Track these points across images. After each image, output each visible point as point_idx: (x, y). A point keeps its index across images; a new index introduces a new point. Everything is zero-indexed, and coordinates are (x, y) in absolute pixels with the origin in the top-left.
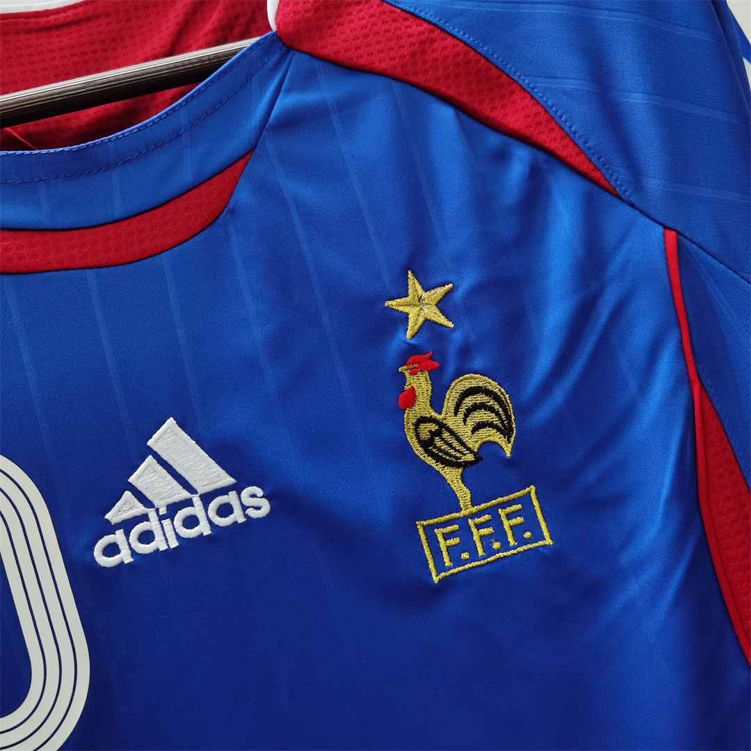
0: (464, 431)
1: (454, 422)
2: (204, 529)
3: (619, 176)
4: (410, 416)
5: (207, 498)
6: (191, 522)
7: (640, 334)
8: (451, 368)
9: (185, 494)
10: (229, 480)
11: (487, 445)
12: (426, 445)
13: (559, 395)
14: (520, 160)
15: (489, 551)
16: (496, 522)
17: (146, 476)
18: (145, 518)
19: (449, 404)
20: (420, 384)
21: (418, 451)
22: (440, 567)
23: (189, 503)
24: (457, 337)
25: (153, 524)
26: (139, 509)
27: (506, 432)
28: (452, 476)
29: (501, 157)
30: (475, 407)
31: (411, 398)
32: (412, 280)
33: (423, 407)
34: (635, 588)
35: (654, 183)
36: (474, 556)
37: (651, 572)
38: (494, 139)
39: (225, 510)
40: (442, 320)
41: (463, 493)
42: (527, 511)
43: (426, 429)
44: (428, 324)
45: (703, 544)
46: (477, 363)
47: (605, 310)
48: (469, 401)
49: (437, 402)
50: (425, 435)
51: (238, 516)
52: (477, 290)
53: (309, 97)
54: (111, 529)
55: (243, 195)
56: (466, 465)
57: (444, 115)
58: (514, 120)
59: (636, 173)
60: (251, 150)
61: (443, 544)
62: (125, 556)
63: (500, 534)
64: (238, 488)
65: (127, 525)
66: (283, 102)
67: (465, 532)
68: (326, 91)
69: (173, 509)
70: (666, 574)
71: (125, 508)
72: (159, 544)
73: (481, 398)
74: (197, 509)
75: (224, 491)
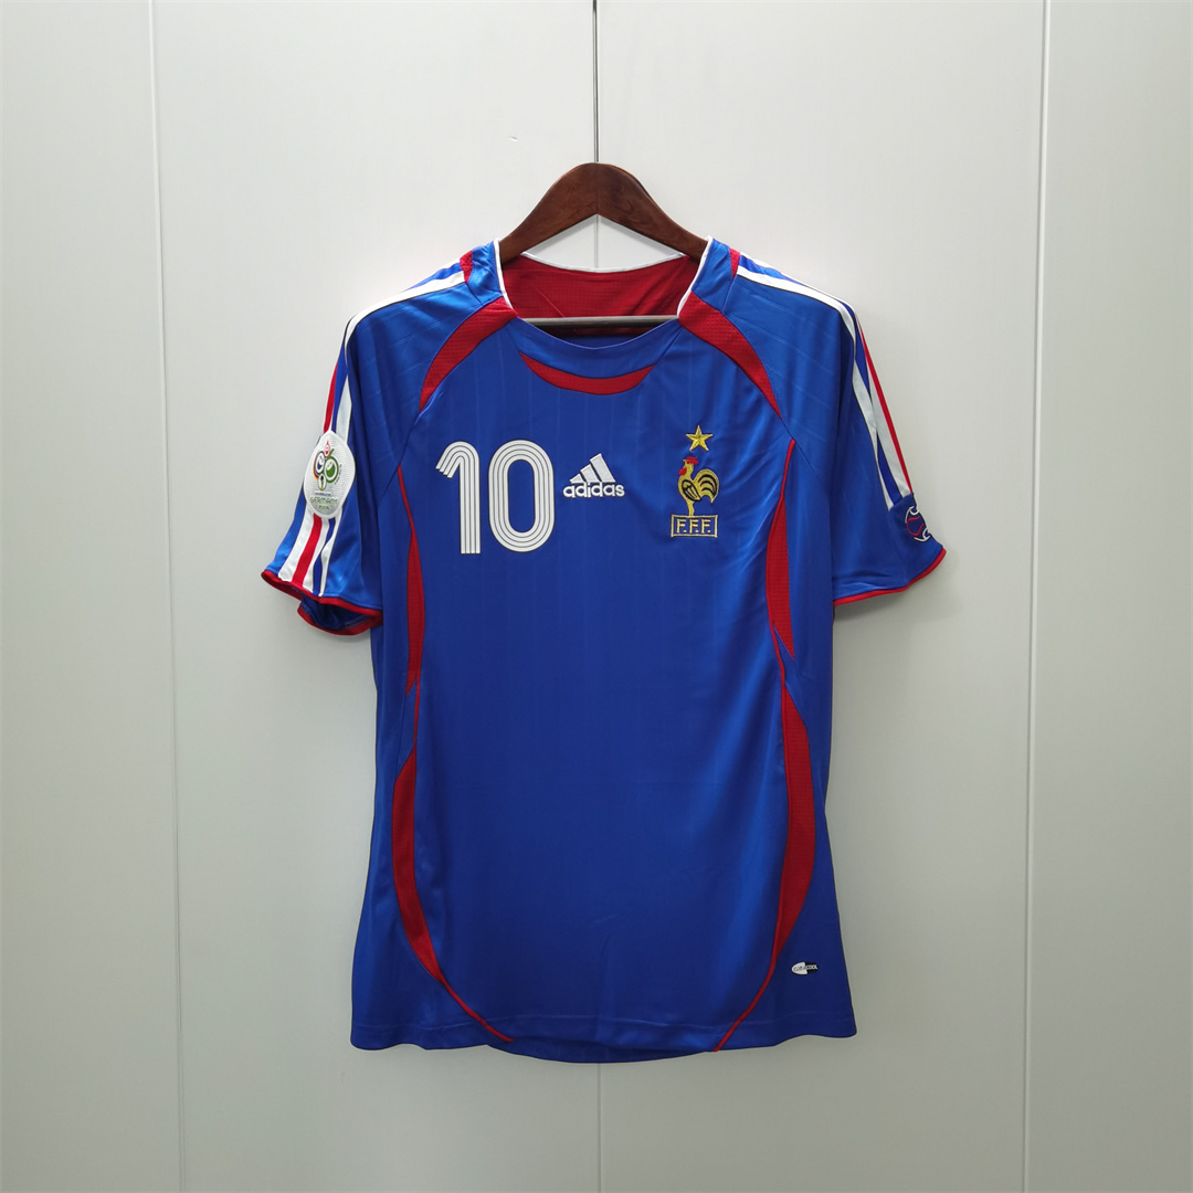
0: (700, 489)
1: (697, 485)
2: (600, 494)
3: (784, 414)
4: (682, 478)
5: (604, 485)
6: (597, 491)
7: (771, 474)
8: (702, 465)
9: (598, 481)
10: (614, 481)
11: (706, 496)
12: (684, 490)
13: (736, 487)
14: (755, 393)
15: (694, 532)
16: (700, 524)
17: (587, 471)
18: (582, 484)
19: (698, 478)
20: (690, 468)
21: (681, 491)
22: (675, 532)
23: (598, 484)
24: (708, 454)
25: (584, 487)
26: (582, 481)
27: (714, 494)
28: (690, 503)
29: (749, 391)
30: (706, 482)
31: (684, 472)
32: (699, 429)
33: (687, 476)
34: (741, 560)
35: (794, 421)
36: (688, 532)
37: (746, 556)
38: (747, 382)
39: (609, 490)
40: (705, 446)
41: (691, 510)
42: (712, 523)
43: (686, 484)
44: (699, 447)
45: (765, 550)
46: (711, 466)
47: (763, 462)
48: (704, 479)
49: (693, 476)
50: (685, 486)
51: (613, 494)
52: (721, 440)
53: (683, 348)
54: (571, 485)
55: (647, 380)
56: (696, 501)
57: (733, 367)
58: (757, 379)
59: (790, 415)
60: (655, 364)
61: (679, 525)
62: (573, 495)
63: (699, 528)
64: (616, 484)
65: (576, 485)
66: (673, 348)
67: (688, 523)
68: (690, 347)
69: (593, 484)
70: (748, 558)
71: (577, 479)
72: (584, 495)
73: (708, 479)
74: (600, 487)
75: (611, 484)
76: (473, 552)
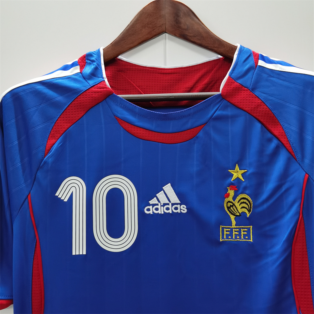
0: (239, 208)
1: (237, 205)
2: (170, 211)
3: (299, 156)
4: (227, 200)
5: (173, 204)
6: (168, 209)
7: (291, 198)
8: (240, 191)
9: (168, 202)
10: (179, 202)
11: (243, 212)
12: (228, 208)
13: (265, 206)
14: (274, 143)
15: (236, 238)
16: (240, 232)
17: (161, 195)
18: (157, 205)
19: (237, 199)
20: (232, 193)
21: (226, 209)
22: (223, 238)
23: (168, 204)
24: (244, 184)
25: (159, 207)
26: (157, 202)
27: (249, 211)
28: (232, 217)
29: (270, 140)
30: (243, 203)
31: (228, 195)
32: (237, 167)
33: (230, 199)
34: (270, 259)
35: (307, 161)
36: (232, 238)
38: (269, 135)
39: (176, 209)
40: (241, 178)
41: (234, 222)
42: (249, 231)
43: (229, 204)
44: (238, 178)
46: (247, 192)
47: (284, 189)
48: (242, 201)
49: (234, 198)
50: (229, 205)
51: (179, 211)
52: (253, 174)
53: (224, 113)
54: (150, 205)
55: (201, 134)
56: (237, 216)
57: (258, 125)
58: (276, 133)
59: (303, 156)
60: (206, 123)
61: (225, 233)
62: (151, 212)
63: (240, 235)
64: (181, 204)
65: (153, 205)
66: (218, 113)
67: (231, 231)
68: (229, 112)
69: (165, 204)
71: (154, 201)
72: (159, 212)
73: (245, 201)
74: (170, 206)
75: (177, 204)
76: (81, 253)
